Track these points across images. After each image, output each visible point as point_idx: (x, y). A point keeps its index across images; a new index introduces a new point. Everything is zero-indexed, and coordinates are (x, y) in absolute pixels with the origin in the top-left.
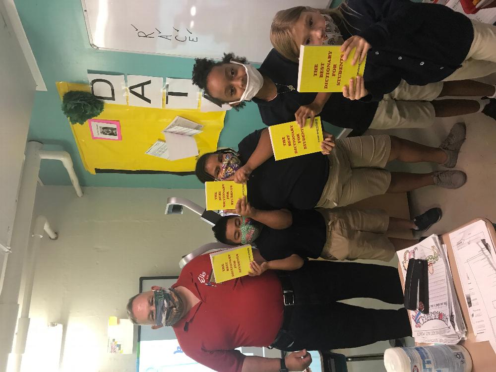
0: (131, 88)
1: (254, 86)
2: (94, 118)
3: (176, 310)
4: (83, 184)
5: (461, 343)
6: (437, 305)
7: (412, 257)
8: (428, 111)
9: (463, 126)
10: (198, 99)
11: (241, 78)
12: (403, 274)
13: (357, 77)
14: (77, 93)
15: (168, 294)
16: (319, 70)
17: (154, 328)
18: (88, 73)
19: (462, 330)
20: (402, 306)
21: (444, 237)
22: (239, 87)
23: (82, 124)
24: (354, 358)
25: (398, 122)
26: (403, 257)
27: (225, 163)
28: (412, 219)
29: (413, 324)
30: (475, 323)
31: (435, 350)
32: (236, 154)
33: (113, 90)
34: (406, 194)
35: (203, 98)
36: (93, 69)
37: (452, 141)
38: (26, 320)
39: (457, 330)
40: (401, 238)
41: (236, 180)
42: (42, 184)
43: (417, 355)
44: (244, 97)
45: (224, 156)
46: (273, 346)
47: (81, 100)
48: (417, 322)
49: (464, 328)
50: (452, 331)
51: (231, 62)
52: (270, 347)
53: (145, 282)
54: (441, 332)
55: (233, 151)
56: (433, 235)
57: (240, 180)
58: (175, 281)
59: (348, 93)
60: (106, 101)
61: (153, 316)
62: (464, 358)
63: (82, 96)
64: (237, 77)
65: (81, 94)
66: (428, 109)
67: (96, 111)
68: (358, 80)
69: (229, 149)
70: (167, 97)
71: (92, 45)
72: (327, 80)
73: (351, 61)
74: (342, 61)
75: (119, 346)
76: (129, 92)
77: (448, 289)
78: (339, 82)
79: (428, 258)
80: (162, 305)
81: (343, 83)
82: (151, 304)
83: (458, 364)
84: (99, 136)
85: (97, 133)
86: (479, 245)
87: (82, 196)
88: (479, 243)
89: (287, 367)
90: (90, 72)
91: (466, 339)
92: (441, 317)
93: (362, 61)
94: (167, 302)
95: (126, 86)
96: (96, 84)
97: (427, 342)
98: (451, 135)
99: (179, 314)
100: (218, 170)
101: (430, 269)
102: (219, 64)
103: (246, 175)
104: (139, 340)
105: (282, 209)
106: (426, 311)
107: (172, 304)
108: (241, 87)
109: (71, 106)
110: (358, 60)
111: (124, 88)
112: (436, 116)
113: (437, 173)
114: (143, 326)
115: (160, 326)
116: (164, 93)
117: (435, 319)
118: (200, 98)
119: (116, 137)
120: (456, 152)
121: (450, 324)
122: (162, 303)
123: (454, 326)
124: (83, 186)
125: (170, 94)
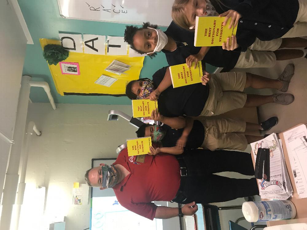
0: (86, 42)
1: (162, 43)
2: (62, 61)
3: (116, 178)
4: (56, 102)
5: (290, 199)
6: (275, 176)
7: (260, 147)
8: (271, 57)
9: (293, 66)
10: (127, 49)
11: (154, 38)
12: (254, 158)
13: (232, 36)
14: (52, 45)
15: (110, 168)
16: (208, 32)
17: (101, 189)
18: (59, 33)
19: (290, 191)
20: (254, 177)
21: (280, 135)
22: (153, 43)
23: (56, 65)
24: (223, 208)
25: (252, 64)
26: (254, 147)
27: (144, 86)
28: (259, 124)
29: (260, 187)
30: (298, 187)
31: (274, 203)
32: (151, 82)
33: (74, 44)
34: (256, 107)
35: (130, 49)
36: (62, 30)
37: (286, 76)
38: (23, 184)
39: (287, 191)
40: (253, 135)
41: (150, 98)
42: (31, 102)
43: (262, 206)
44: (156, 49)
45: (143, 82)
46: (174, 201)
47: (55, 50)
48: (263, 186)
49: (291, 190)
50: (284, 192)
51: (148, 27)
52: (172, 202)
53: (95, 162)
54: (277, 192)
55: (149, 80)
56: (273, 134)
57: (153, 99)
58: (114, 161)
59: (226, 47)
60: (70, 51)
61: (101, 181)
62: (291, 208)
63: (55, 47)
64: (151, 37)
65: (55, 46)
66: (272, 56)
67: (64, 57)
68: (233, 38)
69: (147, 79)
70: (108, 48)
71: (61, 15)
72: (213, 38)
73: (229, 26)
74: (222, 26)
75: (80, 200)
76: (85, 45)
77: (282, 167)
78: (220, 39)
79: (270, 148)
80: (106, 175)
81: (223, 40)
82: (100, 174)
83: (287, 211)
84: (65, 72)
85: (65, 70)
86: (302, 140)
87: (56, 109)
88: (302, 139)
89: (182, 212)
90: (60, 32)
91: (292, 197)
92: (277, 183)
93: (235, 26)
94: (110, 173)
95: (83, 41)
96: (64, 40)
97: (268, 198)
98: (285, 72)
99: (117, 180)
100: (139, 91)
101: (271, 154)
102: (141, 29)
103: (156, 96)
104: (92, 197)
105: (179, 117)
106: (268, 180)
107: (112, 174)
108: (154, 43)
109: (49, 54)
110: (233, 25)
111: (81, 42)
112: (277, 60)
113: (276, 95)
114: (94, 187)
115: (105, 187)
116: (106, 45)
117: (274, 184)
118: (128, 48)
119: (76, 73)
120: (288, 82)
121: (283, 187)
122: (107, 173)
123: (285, 188)
124: (56, 103)
125: (110, 46)
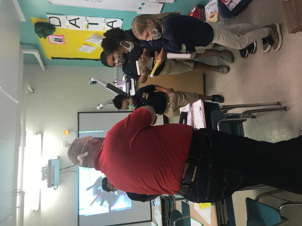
14: (42, 23)
18: (47, 14)
23: (45, 38)
33: (60, 22)
36: (49, 12)
47: (44, 27)
53: (80, 114)
60: (57, 27)
63: (44, 24)
67: (52, 32)
71: (49, 2)
75: (69, 144)
76: (68, 23)
79: (187, 112)
84: (53, 42)
87: (45, 71)
88: (199, 108)
96: (51, 19)
109: (39, 30)
111: (66, 21)
116: (86, 23)
118: (105, 26)
119: (62, 43)
124: (45, 65)
125: (89, 24)
